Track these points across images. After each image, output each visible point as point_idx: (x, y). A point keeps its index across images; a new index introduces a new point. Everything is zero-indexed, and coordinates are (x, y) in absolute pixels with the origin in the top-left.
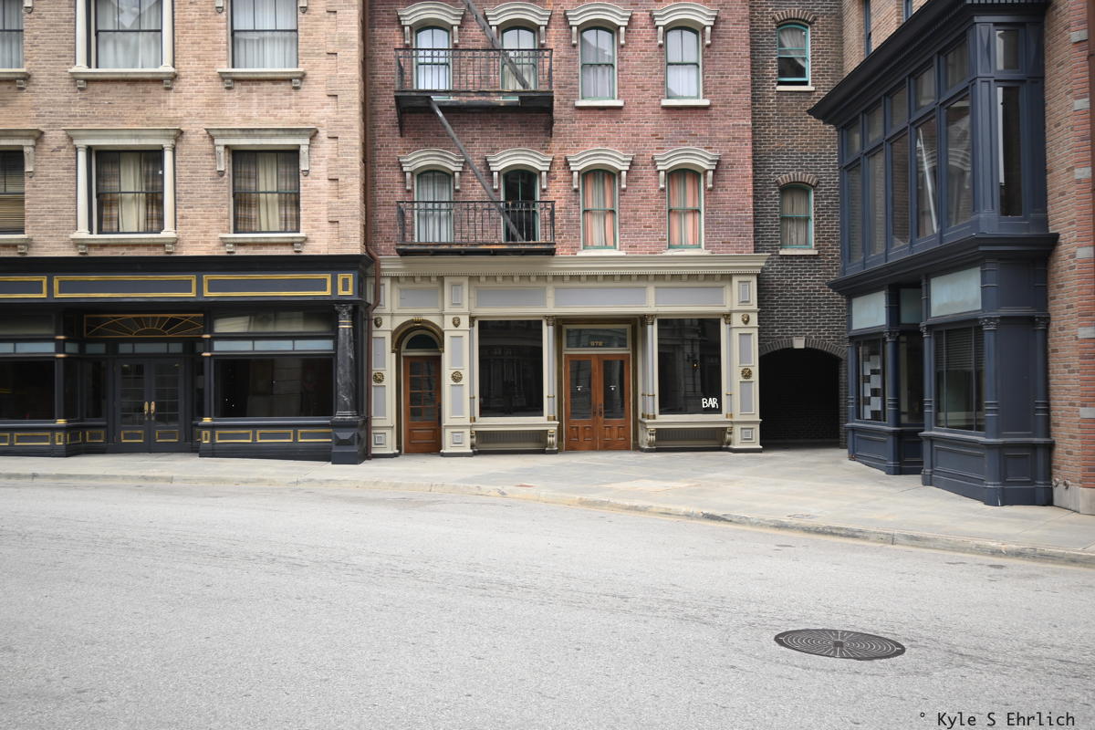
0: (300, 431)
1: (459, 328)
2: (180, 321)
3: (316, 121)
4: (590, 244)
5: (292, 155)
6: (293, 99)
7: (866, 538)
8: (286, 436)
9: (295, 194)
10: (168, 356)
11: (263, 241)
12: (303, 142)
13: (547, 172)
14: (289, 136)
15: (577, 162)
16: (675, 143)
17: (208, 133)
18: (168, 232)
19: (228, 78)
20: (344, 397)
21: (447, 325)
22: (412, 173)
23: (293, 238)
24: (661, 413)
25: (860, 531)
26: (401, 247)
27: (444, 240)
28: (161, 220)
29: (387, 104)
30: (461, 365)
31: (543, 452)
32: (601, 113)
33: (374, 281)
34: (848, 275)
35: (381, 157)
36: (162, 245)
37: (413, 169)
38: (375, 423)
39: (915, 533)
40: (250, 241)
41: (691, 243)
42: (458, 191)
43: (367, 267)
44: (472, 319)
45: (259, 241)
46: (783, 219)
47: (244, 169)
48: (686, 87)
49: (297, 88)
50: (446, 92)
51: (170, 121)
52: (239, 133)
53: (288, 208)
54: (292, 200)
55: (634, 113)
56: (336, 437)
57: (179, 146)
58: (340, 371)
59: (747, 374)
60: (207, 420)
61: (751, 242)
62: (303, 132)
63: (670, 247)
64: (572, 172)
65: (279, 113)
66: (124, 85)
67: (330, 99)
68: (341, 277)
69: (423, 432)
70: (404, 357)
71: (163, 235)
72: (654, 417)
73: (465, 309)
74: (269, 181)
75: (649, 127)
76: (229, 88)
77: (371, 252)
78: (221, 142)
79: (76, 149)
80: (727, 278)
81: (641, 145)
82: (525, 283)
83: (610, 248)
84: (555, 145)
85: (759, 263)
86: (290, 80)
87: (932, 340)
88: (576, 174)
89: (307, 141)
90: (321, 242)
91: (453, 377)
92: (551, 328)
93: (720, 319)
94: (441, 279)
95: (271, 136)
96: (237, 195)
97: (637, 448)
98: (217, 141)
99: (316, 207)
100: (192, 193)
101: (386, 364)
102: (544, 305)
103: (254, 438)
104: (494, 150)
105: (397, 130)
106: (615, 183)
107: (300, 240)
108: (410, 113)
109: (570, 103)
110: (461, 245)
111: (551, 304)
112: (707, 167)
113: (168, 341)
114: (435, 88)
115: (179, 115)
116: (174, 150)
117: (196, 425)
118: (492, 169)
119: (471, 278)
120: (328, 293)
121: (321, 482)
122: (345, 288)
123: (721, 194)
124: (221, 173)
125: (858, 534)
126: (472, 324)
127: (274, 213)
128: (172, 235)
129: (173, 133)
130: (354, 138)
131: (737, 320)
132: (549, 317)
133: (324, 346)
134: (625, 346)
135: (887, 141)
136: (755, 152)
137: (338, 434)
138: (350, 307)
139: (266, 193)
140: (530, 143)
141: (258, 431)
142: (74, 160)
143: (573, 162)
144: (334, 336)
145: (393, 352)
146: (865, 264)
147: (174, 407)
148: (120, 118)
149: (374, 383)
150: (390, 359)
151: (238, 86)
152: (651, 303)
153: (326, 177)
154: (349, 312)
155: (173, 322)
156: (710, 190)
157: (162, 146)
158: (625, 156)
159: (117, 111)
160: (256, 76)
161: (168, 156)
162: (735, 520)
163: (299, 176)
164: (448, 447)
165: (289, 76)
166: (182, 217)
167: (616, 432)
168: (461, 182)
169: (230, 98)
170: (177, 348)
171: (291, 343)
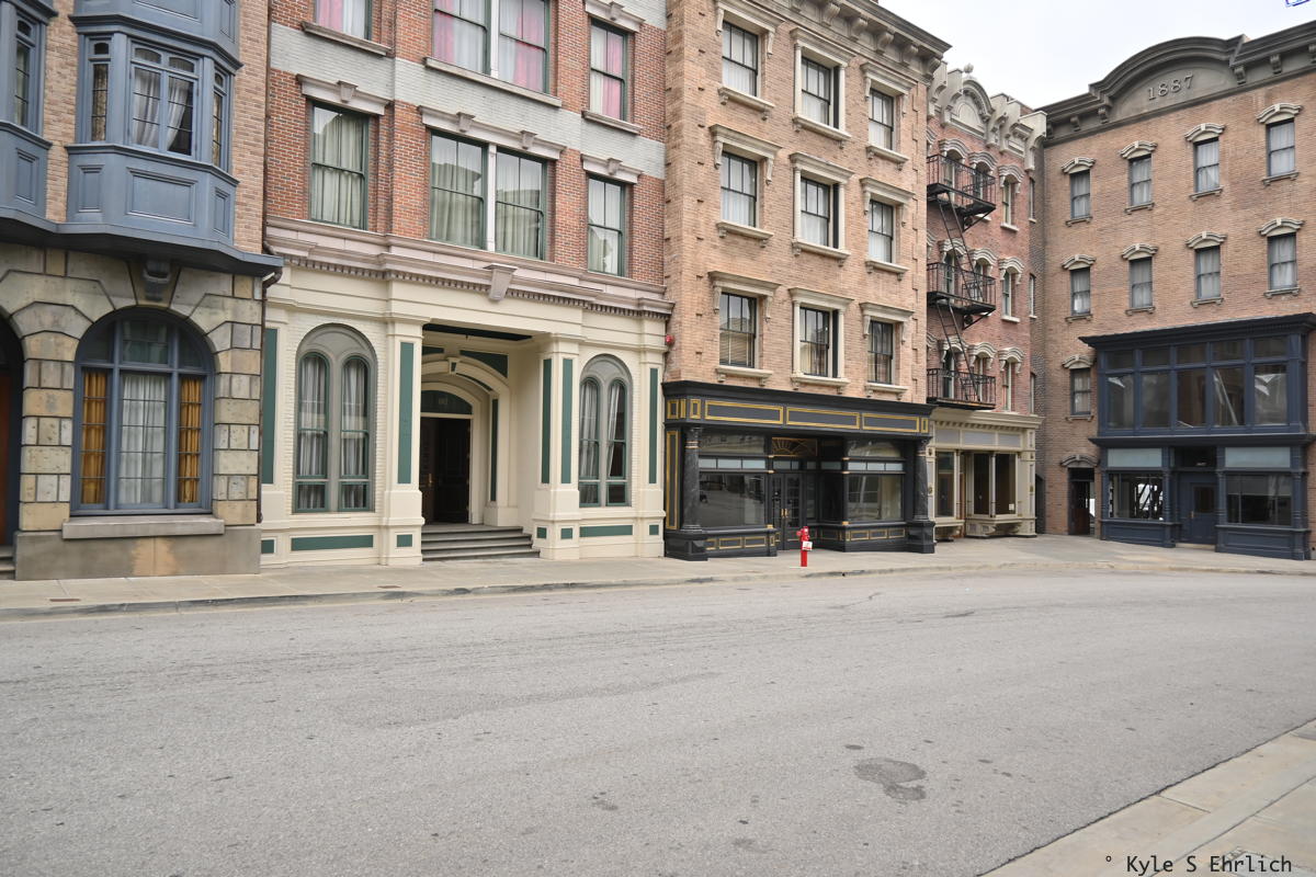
0: (891, 529)
5: (887, 327)
6: (896, 288)
9: (886, 356)
11: (887, 390)
13: (964, 354)
14: (901, 315)
19: (871, 266)
23: (897, 389)
30: (932, 482)
36: (838, 387)
49: (899, 280)
51: (842, 291)
59: (1031, 490)
60: (846, 523)
62: (908, 314)
65: (891, 296)
66: (817, 258)
67: (914, 292)
68: (923, 419)
75: (996, 331)
76: (870, 273)
78: (868, 313)
79: (793, 304)
80: (1024, 430)
82: (952, 428)
86: (897, 274)
87: (1226, 479)
88: (974, 357)
92: (957, 457)
93: (1013, 456)
98: (866, 312)
99: (906, 368)
100: (850, 349)
103: (869, 536)
107: (904, 391)
113: (792, 460)
115: (845, 288)
116: (844, 314)
120: (917, 431)
122: (924, 428)
123: (1021, 378)
124: (865, 336)
128: (845, 380)
129: (848, 302)
131: (1025, 456)
132: (959, 450)
133: (896, 468)
141: (871, 531)
142: (791, 313)
144: (906, 461)
148: (815, 282)
151: (872, 272)
152: (996, 444)
153: (911, 347)
155: (794, 445)
157: (839, 310)
159: (813, 277)
161: (841, 319)
163: (892, 343)
166: (847, 367)
169: (870, 279)
170: (796, 465)
171: (883, 465)
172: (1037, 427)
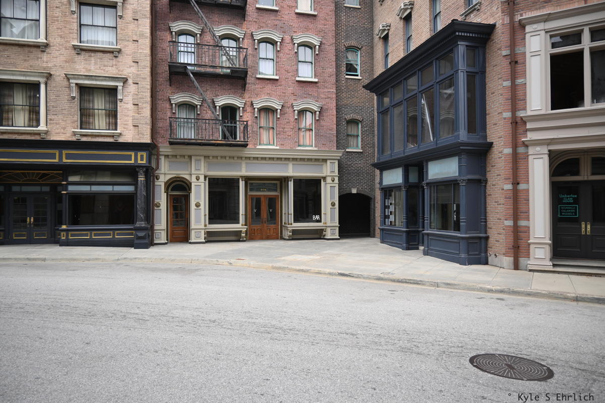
0: (116, 232)
1: (200, 181)
2: (47, 175)
3: (127, 74)
4: (262, 143)
5: (113, 91)
6: (114, 62)
7: (423, 284)
8: (109, 235)
9: (115, 111)
10: (41, 193)
11: (97, 134)
12: (120, 84)
13: (243, 108)
14: (112, 81)
15: (257, 104)
16: (302, 97)
17: (66, 76)
18: (42, 127)
19: (78, 48)
20: (141, 215)
21: (194, 179)
22: (175, 104)
23: (114, 133)
24: (294, 222)
25: (421, 281)
26: (171, 140)
27: (193, 137)
28: (38, 121)
29: (164, 69)
30: (200, 198)
31: (239, 241)
32: (268, 81)
33: (156, 157)
34: (381, 161)
35: (160, 96)
36: (39, 134)
37: (176, 102)
38: (156, 227)
39: (449, 282)
40: (90, 134)
41: (308, 144)
42: (199, 114)
43: (153, 149)
44: (205, 177)
45: (95, 134)
46: (348, 135)
47: (86, 97)
48: (306, 73)
49: (116, 57)
50: (194, 65)
51: (44, 69)
52: (83, 77)
53: (111, 118)
54: (113, 115)
55: (283, 82)
56: (137, 235)
57: (49, 82)
58: (139, 201)
59: (333, 204)
60: (64, 227)
61: (335, 145)
62: (120, 79)
63: (299, 146)
64: (255, 108)
65: (107, 69)
67: (134, 64)
68: (139, 154)
69: (179, 232)
70: (170, 195)
71: (39, 128)
72: (291, 224)
73: (202, 172)
74: (100, 104)
75: (290, 90)
76: (78, 54)
77: (155, 142)
78: (73, 81)
80: (325, 161)
81: (286, 98)
82: (232, 161)
83: (271, 145)
84: (247, 95)
85: (339, 154)
86: (113, 52)
87: (429, 189)
88: (256, 109)
89: (122, 84)
90: (128, 135)
91: (196, 205)
92: (244, 182)
93: (320, 180)
94: (190, 157)
95: (102, 80)
96: (82, 111)
97: (282, 238)
98: (71, 81)
99: (126, 118)
100: (57, 107)
101: (162, 199)
102: (241, 171)
103: (91, 236)
104: (217, 96)
105: (168, 83)
106: (274, 115)
107: (117, 134)
108: (175, 75)
109: (254, 76)
110: (202, 140)
111: (244, 171)
112: (316, 110)
113: (41, 185)
114: (189, 62)
115: (49, 66)
116: (46, 84)
117: (58, 229)
118: (216, 105)
119: (206, 157)
120: (133, 162)
121: (131, 259)
122: (142, 160)
123: (322, 123)
124: (73, 98)
125: (420, 282)
126: (205, 180)
127: (103, 120)
128: (45, 129)
129: (45, 75)
130: (147, 84)
131: (329, 180)
132: (243, 176)
133: (130, 189)
134: (277, 191)
135: (405, 100)
136: (337, 105)
137: (138, 233)
138: (144, 169)
139: (98, 109)
140: (234, 93)
141: (93, 232)
143: (255, 103)
144: (135, 183)
145: (165, 192)
146: (391, 156)
147: (45, 220)
148: (14, 64)
149: (155, 208)
150: (164, 196)
151: (83, 53)
152: (291, 171)
153: (132, 103)
154: (144, 172)
155: (44, 175)
156: (318, 120)
157: (39, 81)
158: (280, 103)
159: (12, 61)
160: (93, 48)
161: (43, 87)
162: (355, 276)
163: (117, 102)
164: (193, 239)
165: (112, 50)
166: (51, 120)
167: (272, 231)
168: (200, 110)
169: (79, 59)
170: (46, 189)
171: (111, 187)
172: (339, 158)
